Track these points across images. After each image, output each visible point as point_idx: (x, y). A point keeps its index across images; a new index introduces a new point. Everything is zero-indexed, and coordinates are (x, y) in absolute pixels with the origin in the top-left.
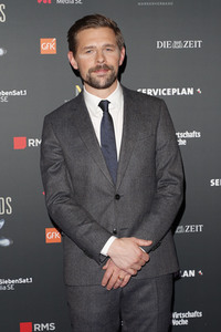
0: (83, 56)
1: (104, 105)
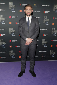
1: (28, 18)
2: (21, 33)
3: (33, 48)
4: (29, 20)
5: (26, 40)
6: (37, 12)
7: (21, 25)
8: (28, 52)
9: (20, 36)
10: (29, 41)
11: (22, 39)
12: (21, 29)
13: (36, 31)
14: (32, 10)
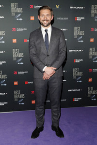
0: (41, 17)
1: (46, 31)
2: (34, 58)
3: (56, 85)
4: (47, 35)
5: (43, 70)
6: (62, 19)
7: (34, 43)
8: (47, 92)
9: (33, 64)
10: (48, 71)
11: (36, 69)
12: (33, 51)
13: (61, 54)
14: (52, 16)
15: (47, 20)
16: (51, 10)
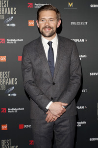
4: (51, 50)
6: (78, 23)
7: (31, 63)
8: (53, 141)
11: (34, 105)
12: (29, 76)
13: (73, 80)
14: (58, 21)
15: (50, 28)
16: (57, 12)
